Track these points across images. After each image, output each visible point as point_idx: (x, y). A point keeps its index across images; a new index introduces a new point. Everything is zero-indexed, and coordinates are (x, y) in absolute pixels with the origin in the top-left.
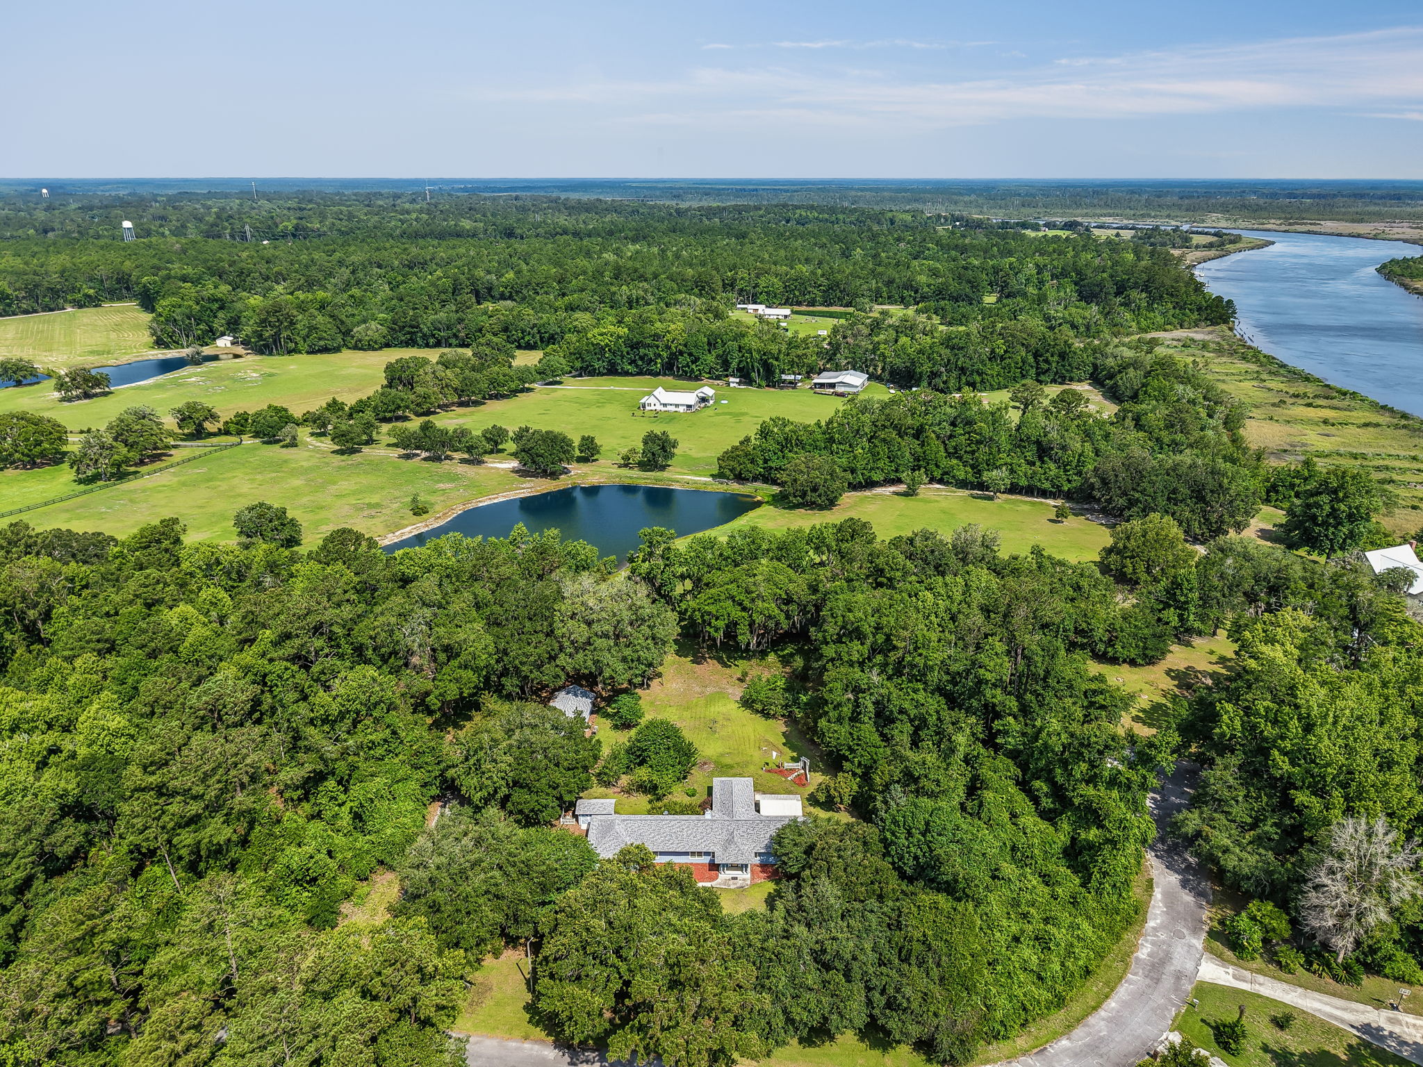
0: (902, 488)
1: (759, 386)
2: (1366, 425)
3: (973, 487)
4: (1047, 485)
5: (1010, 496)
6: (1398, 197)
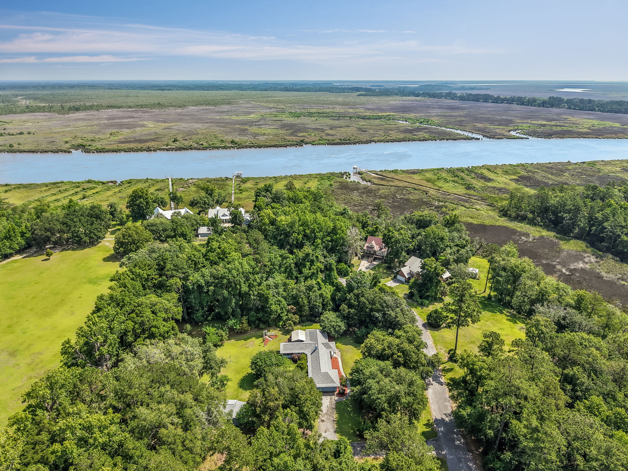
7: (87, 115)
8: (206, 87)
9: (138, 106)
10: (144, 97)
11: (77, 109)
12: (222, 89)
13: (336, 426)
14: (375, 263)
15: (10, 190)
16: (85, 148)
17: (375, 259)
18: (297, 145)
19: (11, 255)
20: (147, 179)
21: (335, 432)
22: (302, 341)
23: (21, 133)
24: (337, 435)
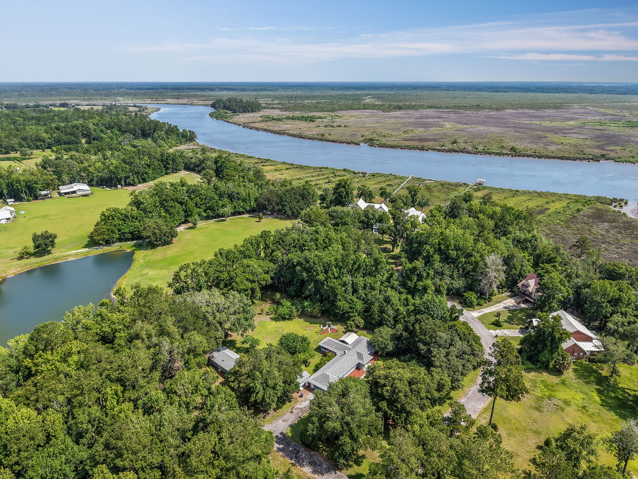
0: (191, 225)
1: (28, 200)
2: (287, 169)
3: (213, 217)
4: (241, 210)
5: (232, 217)
6: (178, 89)
7: (404, 114)
8: (548, 89)
9: (456, 107)
10: (472, 98)
11: (400, 108)
12: (567, 92)
13: (296, 422)
14: (523, 306)
15: (290, 169)
16: (371, 142)
17: (526, 302)
18: (592, 159)
19: (243, 213)
20: (391, 174)
21: (290, 425)
22: (347, 343)
23: (340, 126)
24: (289, 428)
